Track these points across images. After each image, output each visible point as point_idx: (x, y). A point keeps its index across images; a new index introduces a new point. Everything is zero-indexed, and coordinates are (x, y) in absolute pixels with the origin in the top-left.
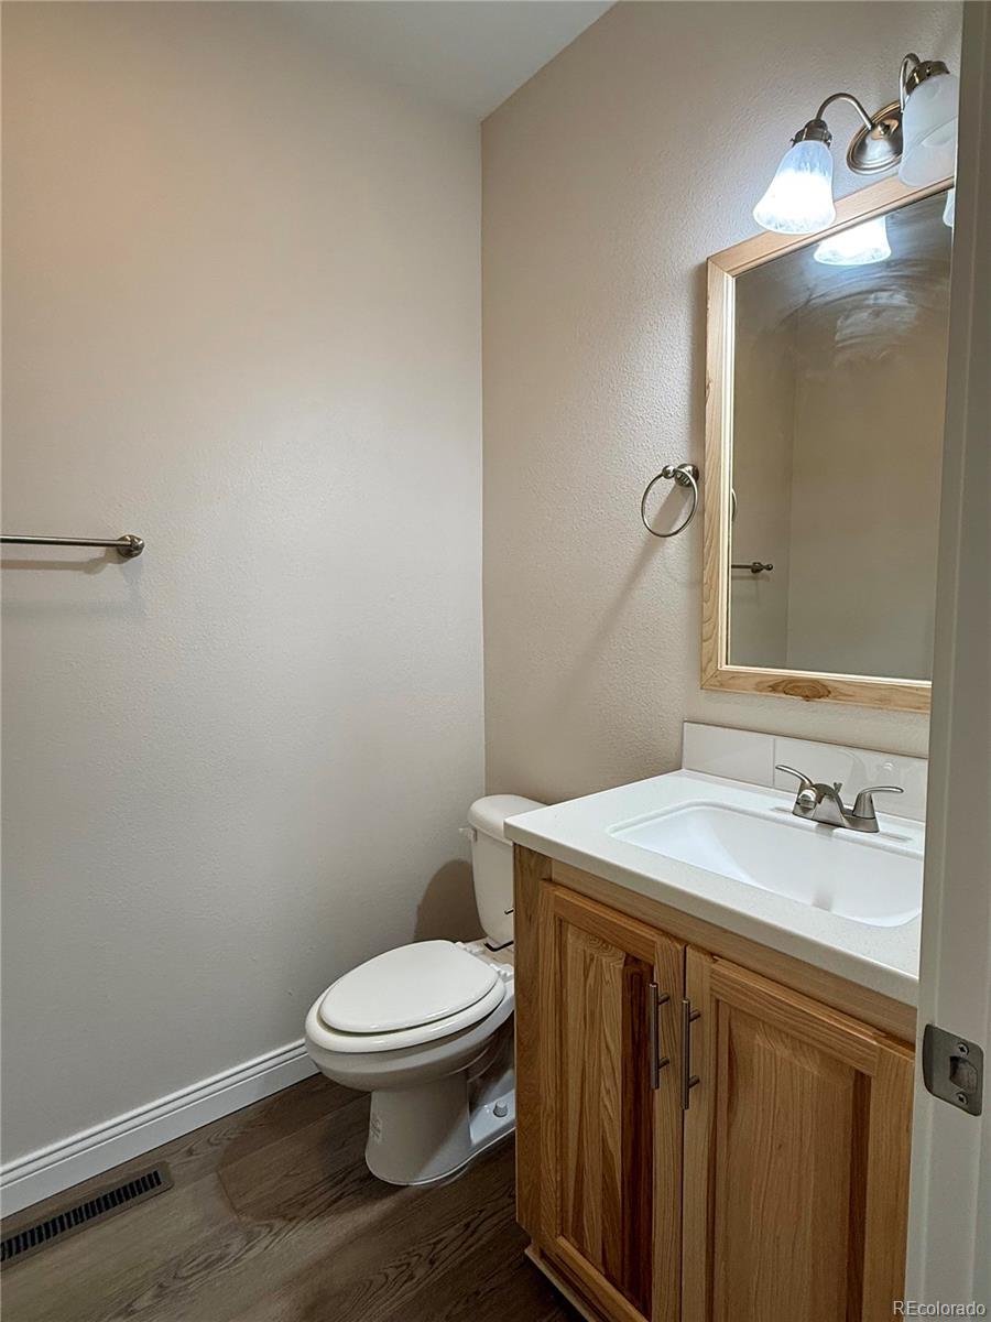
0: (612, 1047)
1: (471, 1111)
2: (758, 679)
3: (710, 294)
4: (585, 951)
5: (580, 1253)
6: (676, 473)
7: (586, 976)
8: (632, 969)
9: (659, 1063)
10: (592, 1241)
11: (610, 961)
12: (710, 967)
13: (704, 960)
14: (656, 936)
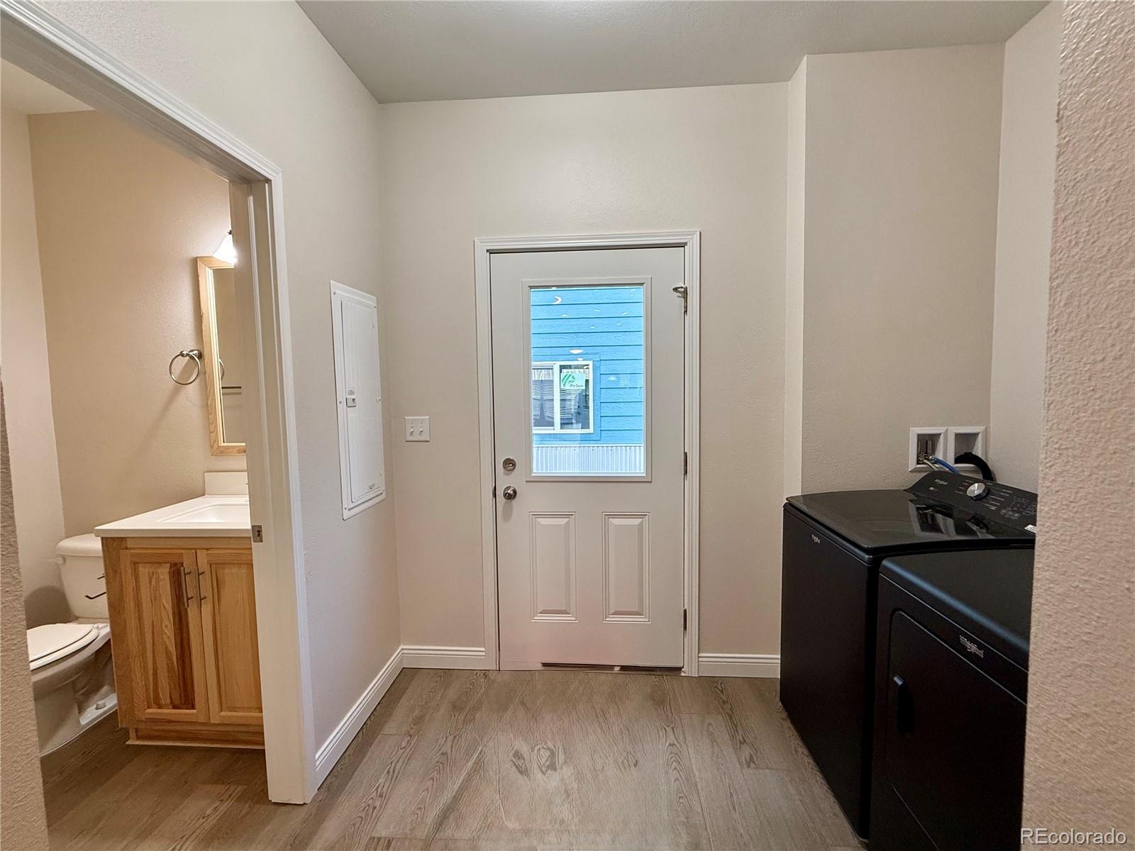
0: (167, 606)
1: (80, 713)
2: (238, 448)
3: (199, 274)
4: (149, 572)
5: (159, 708)
6: (187, 355)
7: (150, 582)
8: (174, 568)
9: (188, 599)
10: (165, 698)
11: (163, 570)
12: (207, 554)
13: (205, 552)
14: (183, 551)
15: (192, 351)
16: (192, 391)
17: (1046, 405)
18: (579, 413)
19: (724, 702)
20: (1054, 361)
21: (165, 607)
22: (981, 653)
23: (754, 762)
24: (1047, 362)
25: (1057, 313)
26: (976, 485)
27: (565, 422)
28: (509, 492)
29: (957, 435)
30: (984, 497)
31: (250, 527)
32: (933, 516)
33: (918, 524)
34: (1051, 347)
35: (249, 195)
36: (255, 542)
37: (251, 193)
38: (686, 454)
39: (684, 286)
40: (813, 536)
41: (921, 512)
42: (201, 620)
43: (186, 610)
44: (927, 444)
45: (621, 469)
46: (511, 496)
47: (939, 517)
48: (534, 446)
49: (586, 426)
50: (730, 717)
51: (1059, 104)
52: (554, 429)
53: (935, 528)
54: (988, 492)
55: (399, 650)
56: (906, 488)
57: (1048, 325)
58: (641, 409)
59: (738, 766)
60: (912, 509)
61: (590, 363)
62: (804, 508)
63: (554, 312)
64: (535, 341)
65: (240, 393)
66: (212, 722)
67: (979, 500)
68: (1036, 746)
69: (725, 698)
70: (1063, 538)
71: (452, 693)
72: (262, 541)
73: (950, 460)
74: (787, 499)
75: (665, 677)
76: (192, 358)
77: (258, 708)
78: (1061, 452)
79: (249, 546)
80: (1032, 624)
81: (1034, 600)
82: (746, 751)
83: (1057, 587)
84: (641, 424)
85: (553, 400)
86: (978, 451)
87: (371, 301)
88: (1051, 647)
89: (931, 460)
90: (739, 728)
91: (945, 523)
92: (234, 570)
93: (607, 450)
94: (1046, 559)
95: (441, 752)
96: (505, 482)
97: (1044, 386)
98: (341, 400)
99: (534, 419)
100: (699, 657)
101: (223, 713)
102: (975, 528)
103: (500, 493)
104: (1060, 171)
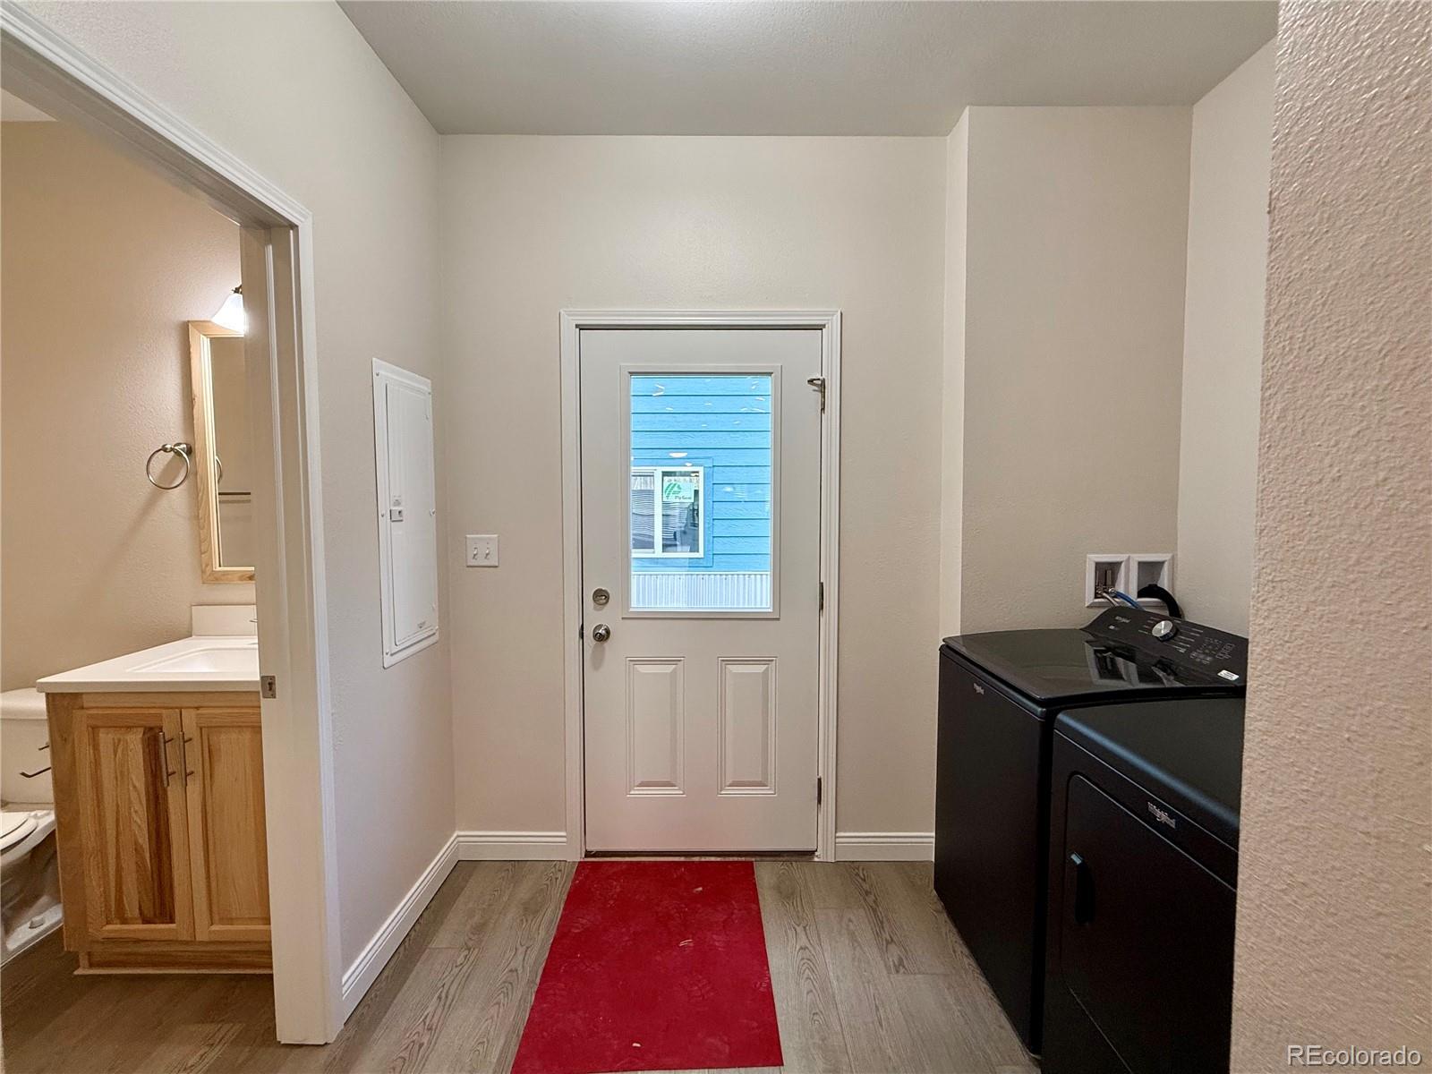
0: (137, 785)
1: (6, 934)
2: (240, 574)
3: (191, 344)
4: (113, 739)
5: (122, 923)
6: (172, 449)
7: (115, 753)
8: (149, 735)
9: (168, 775)
10: (132, 909)
11: (133, 737)
12: (198, 714)
13: (193, 712)
14: (164, 711)
15: (179, 444)
16: (177, 498)
17: (1258, 532)
18: (684, 532)
19: (867, 893)
20: (1266, 482)
21: (135, 787)
22: (1172, 823)
23: (904, 967)
24: (1259, 482)
25: (1270, 427)
26: (1163, 623)
27: (669, 543)
28: (600, 631)
29: (1140, 563)
30: (1172, 638)
31: (258, 679)
32: (1113, 661)
33: (1096, 671)
34: (1263, 465)
35: (267, 244)
36: (264, 697)
37: (269, 241)
38: (822, 585)
39: (821, 378)
40: (975, 685)
41: (1099, 655)
42: (184, 803)
43: (165, 791)
44: (1106, 574)
45: (738, 603)
46: (602, 637)
47: (1120, 660)
48: (633, 573)
49: (695, 549)
50: (874, 911)
51: (1271, 193)
52: (654, 552)
53: (1115, 674)
54: (1176, 631)
55: (452, 838)
56: (1082, 627)
57: (1260, 440)
58: (768, 529)
59: (885, 972)
60: (1089, 651)
61: (701, 470)
62: (963, 650)
63: (657, 406)
64: (635, 441)
65: (249, 501)
66: (199, 938)
67: (1168, 640)
68: (1248, 924)
69: (866, 886)
70: (1277, 683)
71: (524, 892)
72: (275, 697)
73: (1133, 595)
74: (944, 640)
75: (794, 863)
76: (178, 453)
77: (263, 919)
78: (1274, 584)
79: (256, 704)
80: (1244, 782)
81: (1245, 754)
82: (895, 951)
83: (1270, 739)
84: (767, 546)
85: (653, 515)
86: (1164, 583)
87: (425, 385)
88: (1265, 808)
89: (1111, 593)
90: (886, 924)
91: (1126, 667)
92: (234, 736)
93: (721, 580)
94: (1259, 707)
95: (509, 968)
96: (595, 618)
97: (1255, 510)
98: (384, 512)
99: (634, 539)
100: (836, 837)
101: (214, 928)
102: (1161, 674)
103: (589, 632)
104: (1272, 268)
